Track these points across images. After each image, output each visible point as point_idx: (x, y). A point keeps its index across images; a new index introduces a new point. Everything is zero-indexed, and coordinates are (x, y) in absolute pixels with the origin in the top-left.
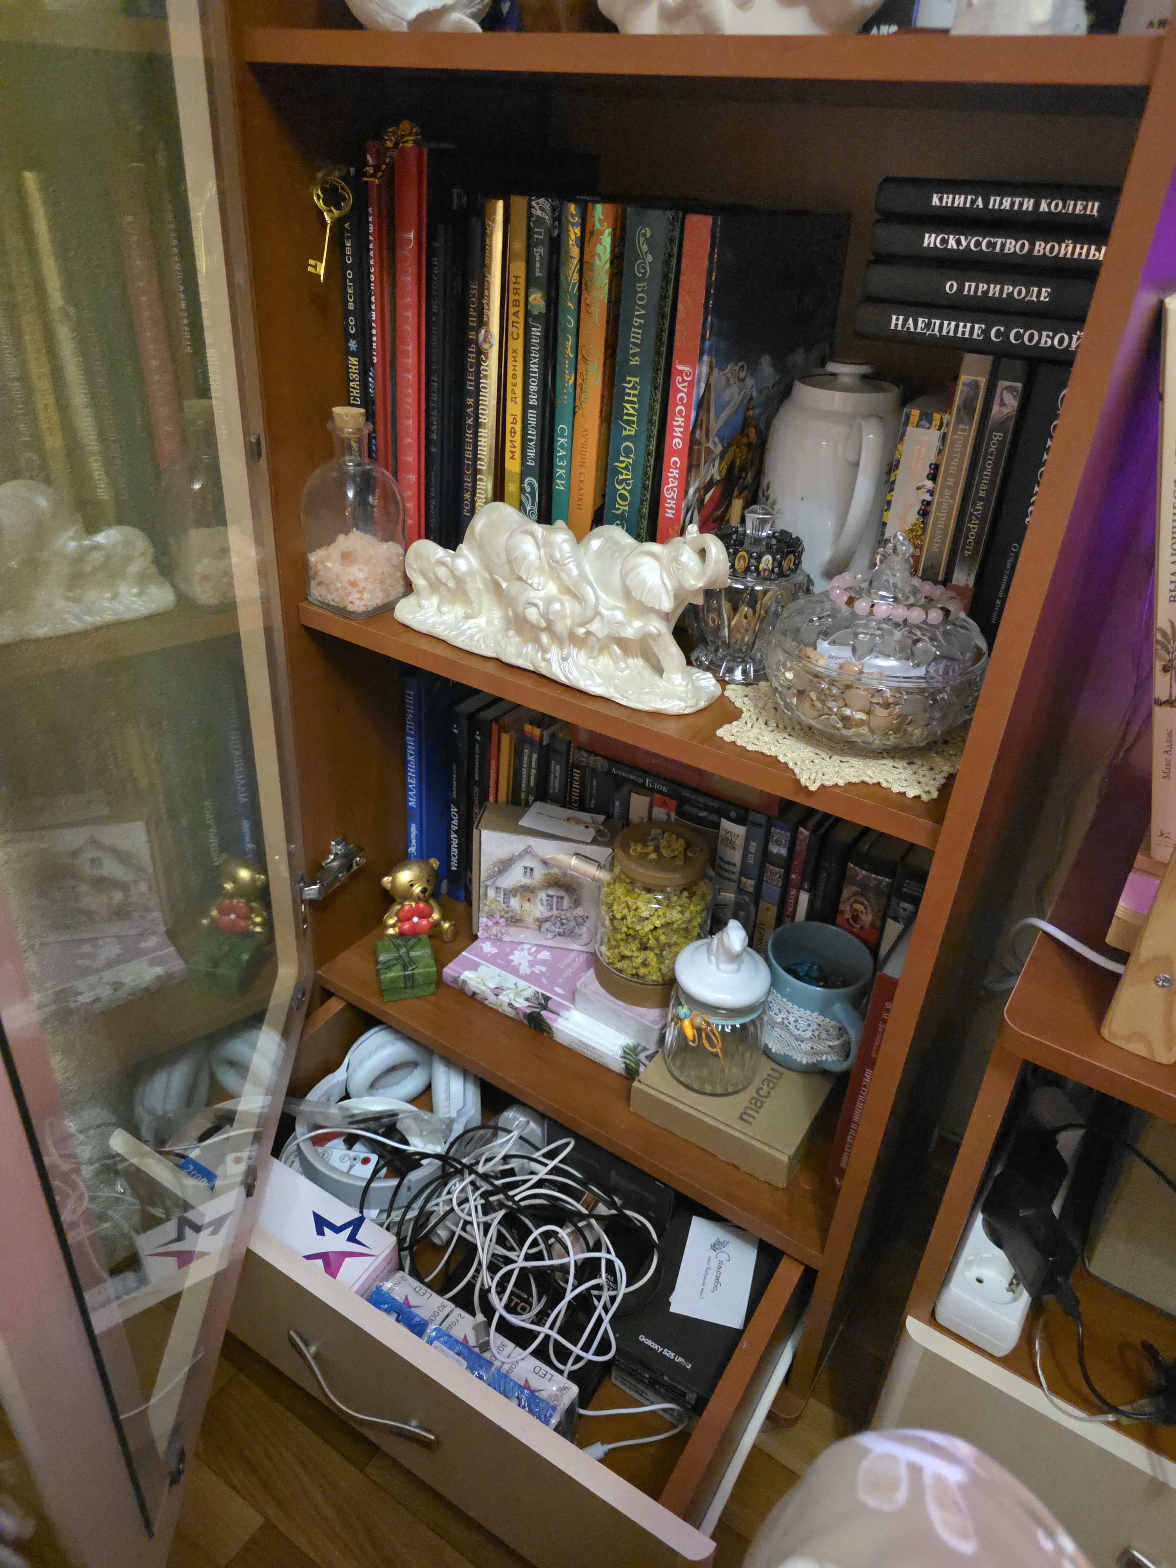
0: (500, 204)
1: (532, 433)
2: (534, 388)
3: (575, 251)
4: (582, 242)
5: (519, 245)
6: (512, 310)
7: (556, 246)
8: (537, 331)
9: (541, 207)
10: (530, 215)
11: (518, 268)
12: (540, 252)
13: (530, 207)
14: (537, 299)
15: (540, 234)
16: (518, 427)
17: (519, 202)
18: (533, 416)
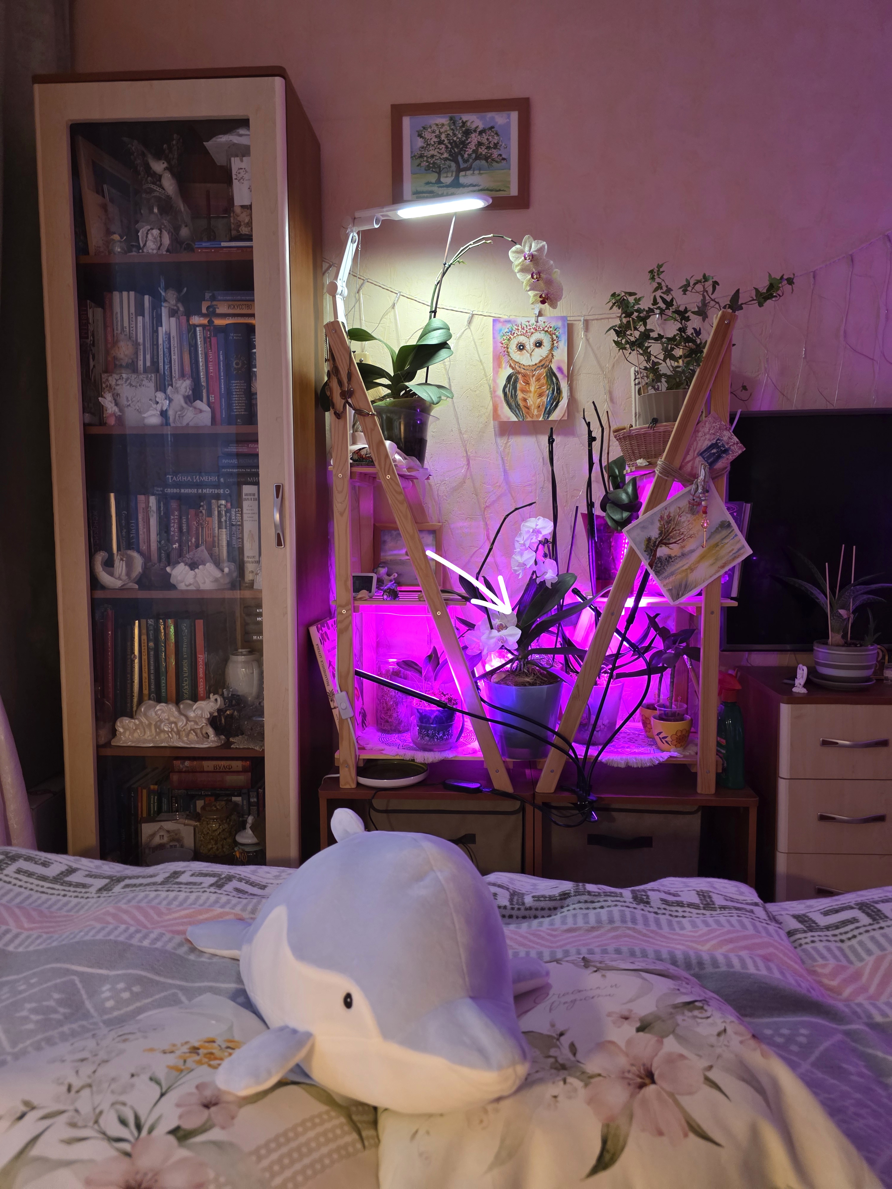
0: (137, 622)
1: (153, 681)
2: (152, 668)
3: (163, 631)
4: (164, 629)
5: (144, 631)
6: (143, 648)
7: (157, 630)
8: (152, 653)
9: (151, 622)
10: (147, 623)
11: (144, 637)
12: (151, 632)
13: (147, 622)
14: (151, 644)
15: (151, 628)
16: (147, 680)
17: (144, 621)
18: (152, 677)
